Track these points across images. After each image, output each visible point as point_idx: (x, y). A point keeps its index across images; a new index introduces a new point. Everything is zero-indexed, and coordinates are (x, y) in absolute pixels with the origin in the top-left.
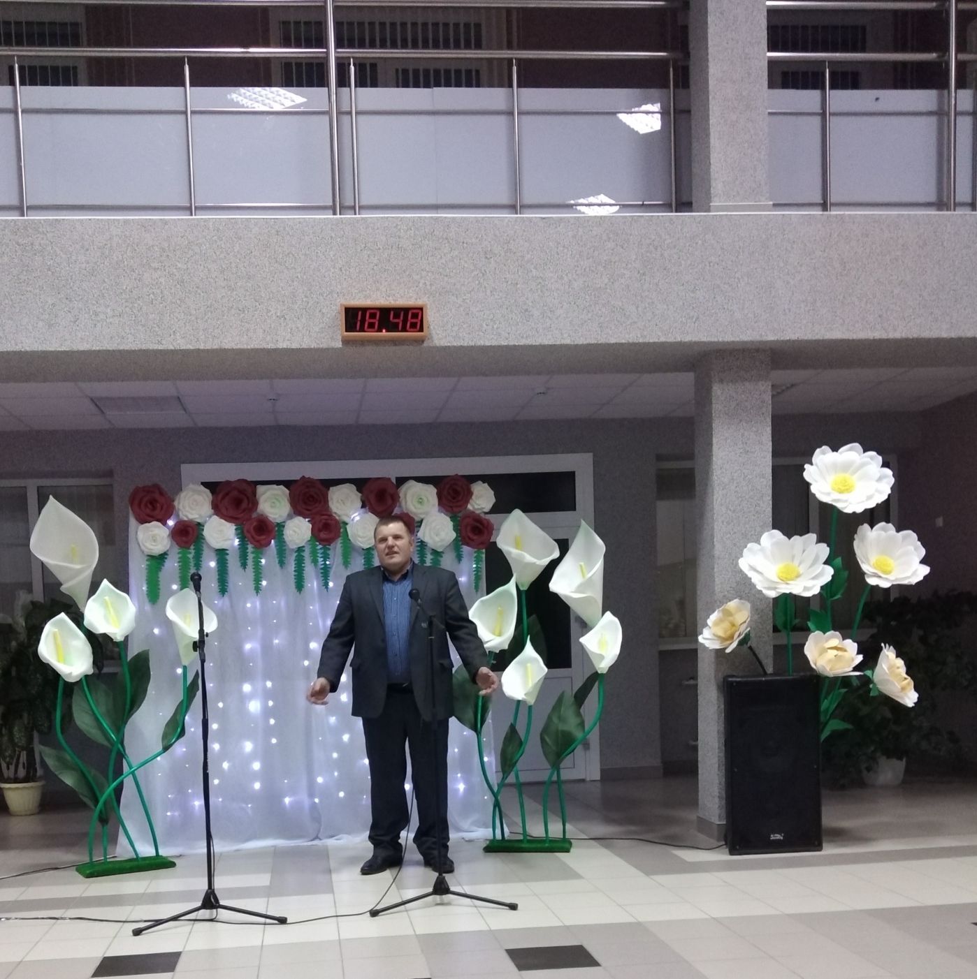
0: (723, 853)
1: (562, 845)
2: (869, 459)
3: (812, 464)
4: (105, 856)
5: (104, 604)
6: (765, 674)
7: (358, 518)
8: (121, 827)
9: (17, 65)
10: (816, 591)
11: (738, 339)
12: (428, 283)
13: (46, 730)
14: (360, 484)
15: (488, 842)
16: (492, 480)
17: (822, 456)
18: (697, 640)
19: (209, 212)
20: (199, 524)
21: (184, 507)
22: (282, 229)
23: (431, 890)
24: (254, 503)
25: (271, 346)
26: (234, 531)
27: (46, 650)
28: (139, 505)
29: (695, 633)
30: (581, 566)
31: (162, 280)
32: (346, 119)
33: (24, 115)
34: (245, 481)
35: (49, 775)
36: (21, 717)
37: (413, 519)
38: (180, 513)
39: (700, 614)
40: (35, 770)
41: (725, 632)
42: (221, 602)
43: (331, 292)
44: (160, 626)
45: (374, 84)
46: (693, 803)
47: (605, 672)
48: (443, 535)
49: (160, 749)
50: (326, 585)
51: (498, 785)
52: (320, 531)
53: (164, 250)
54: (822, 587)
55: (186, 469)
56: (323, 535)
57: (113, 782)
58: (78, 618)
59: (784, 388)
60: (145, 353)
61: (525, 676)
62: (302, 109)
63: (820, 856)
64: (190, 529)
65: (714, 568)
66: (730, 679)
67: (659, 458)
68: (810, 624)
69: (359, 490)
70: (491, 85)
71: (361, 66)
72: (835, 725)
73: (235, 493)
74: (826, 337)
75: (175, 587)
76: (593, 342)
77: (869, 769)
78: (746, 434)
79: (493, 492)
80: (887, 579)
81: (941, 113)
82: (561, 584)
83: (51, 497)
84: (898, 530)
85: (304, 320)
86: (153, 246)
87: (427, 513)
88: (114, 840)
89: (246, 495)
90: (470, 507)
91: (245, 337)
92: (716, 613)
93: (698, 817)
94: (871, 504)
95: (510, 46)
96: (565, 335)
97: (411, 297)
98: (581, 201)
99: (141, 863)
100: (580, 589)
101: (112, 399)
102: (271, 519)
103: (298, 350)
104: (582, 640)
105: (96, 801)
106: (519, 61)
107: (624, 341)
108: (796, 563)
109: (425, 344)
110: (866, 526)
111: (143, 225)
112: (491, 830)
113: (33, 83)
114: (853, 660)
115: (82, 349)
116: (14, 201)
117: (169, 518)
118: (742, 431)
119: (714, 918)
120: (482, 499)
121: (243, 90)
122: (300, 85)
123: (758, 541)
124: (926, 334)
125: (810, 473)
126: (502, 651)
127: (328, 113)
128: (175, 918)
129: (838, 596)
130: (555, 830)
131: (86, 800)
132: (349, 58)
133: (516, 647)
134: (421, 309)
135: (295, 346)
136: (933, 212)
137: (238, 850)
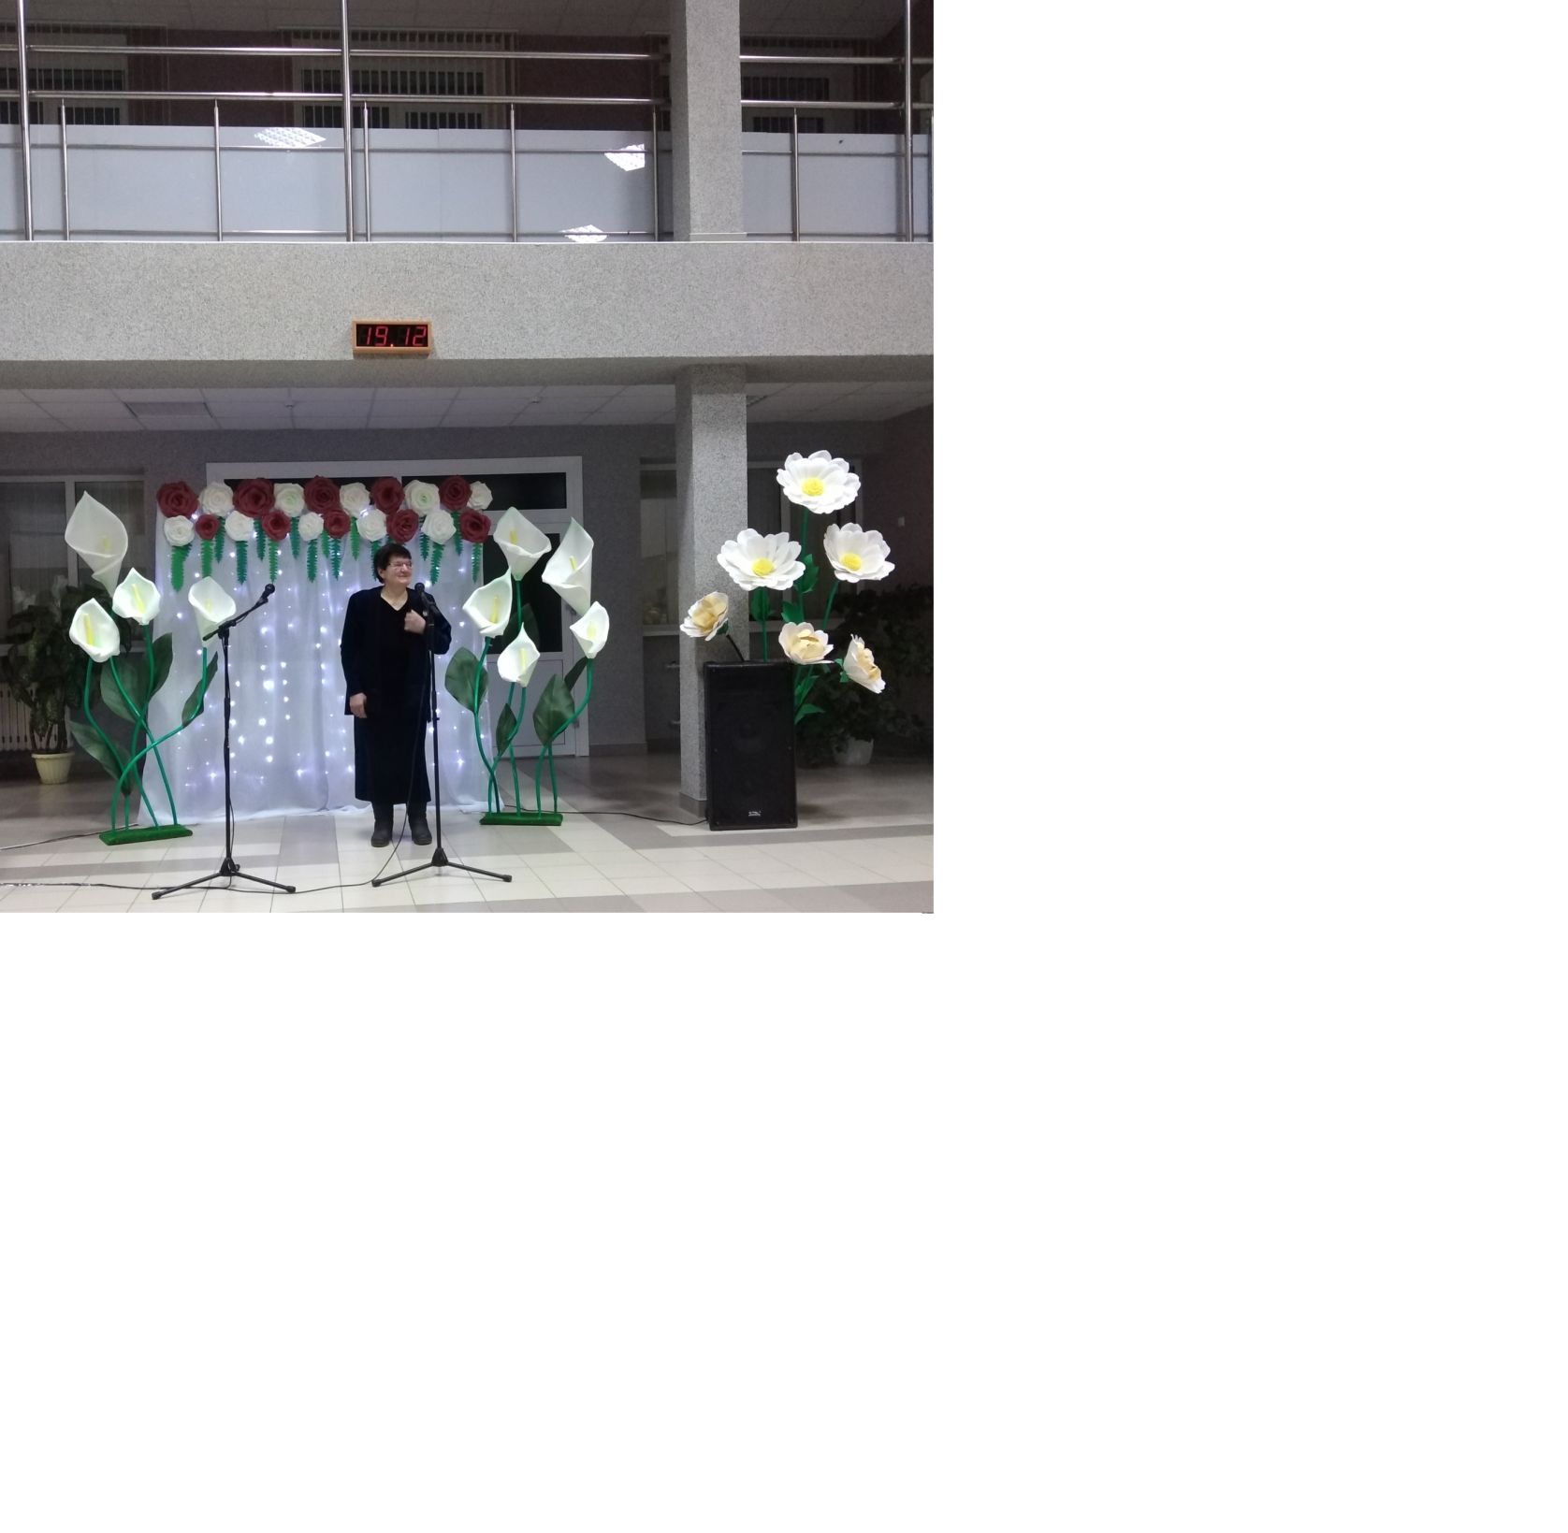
0: (705, 829)
1: (554, 819)
2: (836, 465)
3: (784, 469)
4: (127, 823)
5: (132, 591)
6: (743, 661)
7: (366, 514)
8: (142, 798)
9: (63, 107)
10: (790, 585)
11: (715, 355)
12: (433, 303)
13: (76, 705)
14: (369, 482)
15: (484, 815)
16: (488, 480)
17: (793, 462)
18: (679, 629)
19: (233, 238)
20: (221, 518)
21: (207, 503)
22: (299, 254)
23: (430, 861)
24: (272, 500)
25: (288, 358)
26: (253, 525)
27: (77, 632)
28: (167, 503)
29: (676, 622)
30: (571, 560)
31: (191, 298)
32: (360, 156)
33: (69, 150)
34: (262, 479)
35: (77, 747)
36: (54, 692)
37: (417, 515)
38: (204, 509)
39: (682, 605)
40: (66, 742)
41: (705, 621)
42: (240, 589)
43: (344, 311)
44: (182, 610)
45: (386, 126)
46: (675, 778)
47: (593, 657)
48: (444, 529)
49: (180, 724)
50: (336, 574)
51: (494, 759)
52: (332, 525)
53: (192, 271)
54: (794, 582)
55: (212, 468)
56: (334, 529)
57: (137, 754)
58: (107, 604)
59: (757, 399)
60: (175, 363)
61: (519, 660)
62: (320, 147)
63: (794, 832)
64: (212, 523)
65: (694, 563)
66: (710, 666)
67: (644, 461)
68: (783, 615)
69: (368, 488)
70: (491, 127)
71: (374, 111)
72: (808, 709)
73: (254, 490)
74: (796, 354)
75: (197, 575)
76: (583, 356)
77: (839, 750)
78: (723, 440)
79: (490, 492)
80: (854, 575)
81: (898, 155)
82: (551, 576)
83: (85, 493)
84: (865, 530)
85: (319, 336)
86: (182, 268)
87: (429, 510)
88: (136, 808)
89: (264, 493)
90: (469, 504)
91: (266, 350)
92: (696, 604)
93: (681, 794)
94: (840, 506)
95: (508, 93)
96: (557, 351)
97: (417, 315)
98: (572, 230)
99: (159, 831)
100: (571, 580)
101: (144, 404)
102: (287, 515)
103: (314, 362)
104: (572, 627)
105: (120, 773)
106: (517, 105)
107: (611, 356)
108: (770, 559)
109: (429, 357)
110: (835, 526)
111: (173, 249)
112: (487, 803)
113: (79, 122)
114: (824, 650)
115: (116, 359)
116: (59, 227)
117: (193, 512)
118: (720, 438)
119: (697, 893)
120: (480, 497)
121: (268, 130)
122: (319, 125)
123: (735, 539)
124: (889, 352)
125: (782, 477)
126: (498, 637)
127: (344, 151)
128: (188, 886)
129: (810, 590)
130: (547, 804)
131: (111, 772)
132: (363, 102)
133: (511, 633)
134: (426, 326)
135: (310, 358)
136: (893, 242)
137: (251, 820)
